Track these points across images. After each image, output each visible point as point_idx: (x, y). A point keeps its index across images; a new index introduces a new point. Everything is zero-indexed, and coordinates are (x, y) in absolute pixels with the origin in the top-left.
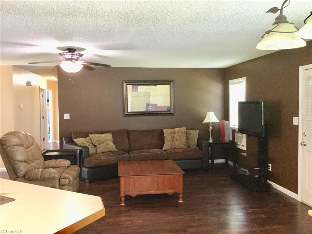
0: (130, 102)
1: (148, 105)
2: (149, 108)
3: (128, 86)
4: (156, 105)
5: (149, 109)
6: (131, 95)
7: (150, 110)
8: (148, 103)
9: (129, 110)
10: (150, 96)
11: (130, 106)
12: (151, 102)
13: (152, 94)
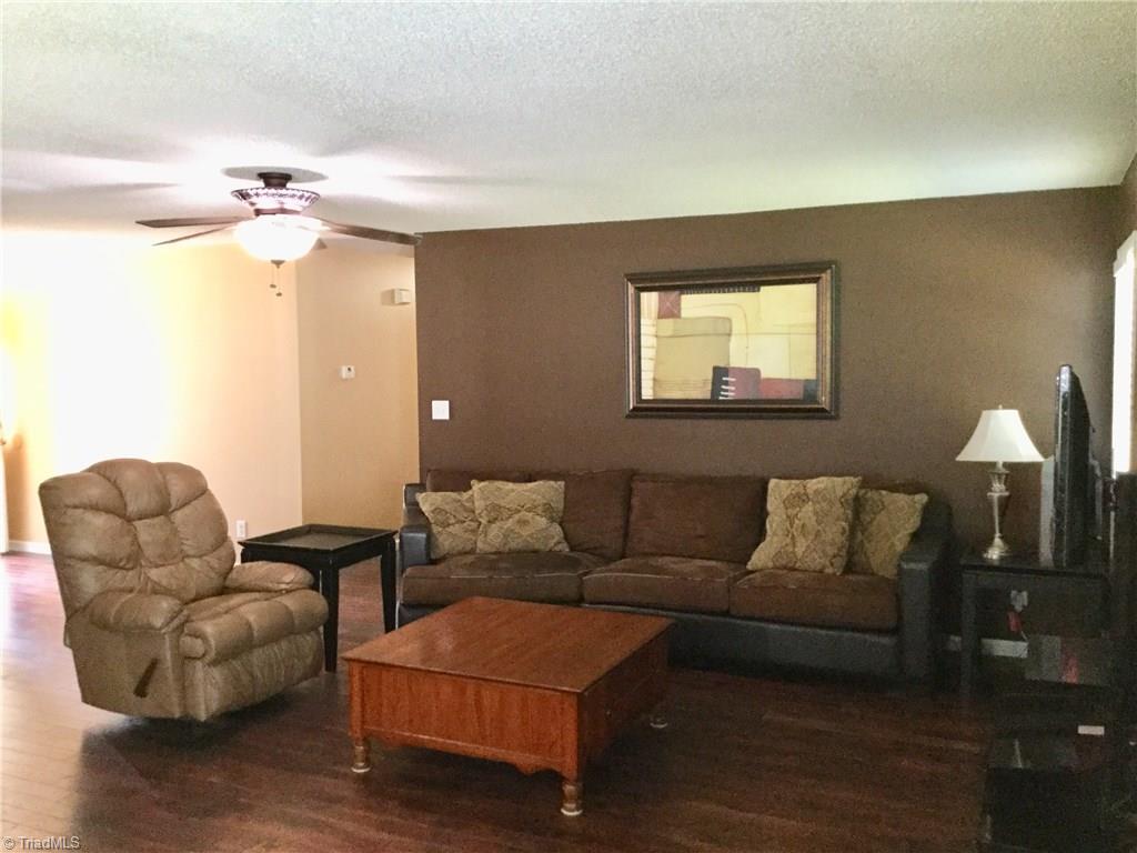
0: (651, 359)
1: (720, 374)
2: (724, 387)
3: (645, 296)
4: (757, 372)
5: (727, 391)
6: (652, 330)
7: (730, 393)
8: (722, 365)
9: (647, 394)
10: (729, 335)
11: (651, 375)
12: (736, 362)
13: (737, 327)
